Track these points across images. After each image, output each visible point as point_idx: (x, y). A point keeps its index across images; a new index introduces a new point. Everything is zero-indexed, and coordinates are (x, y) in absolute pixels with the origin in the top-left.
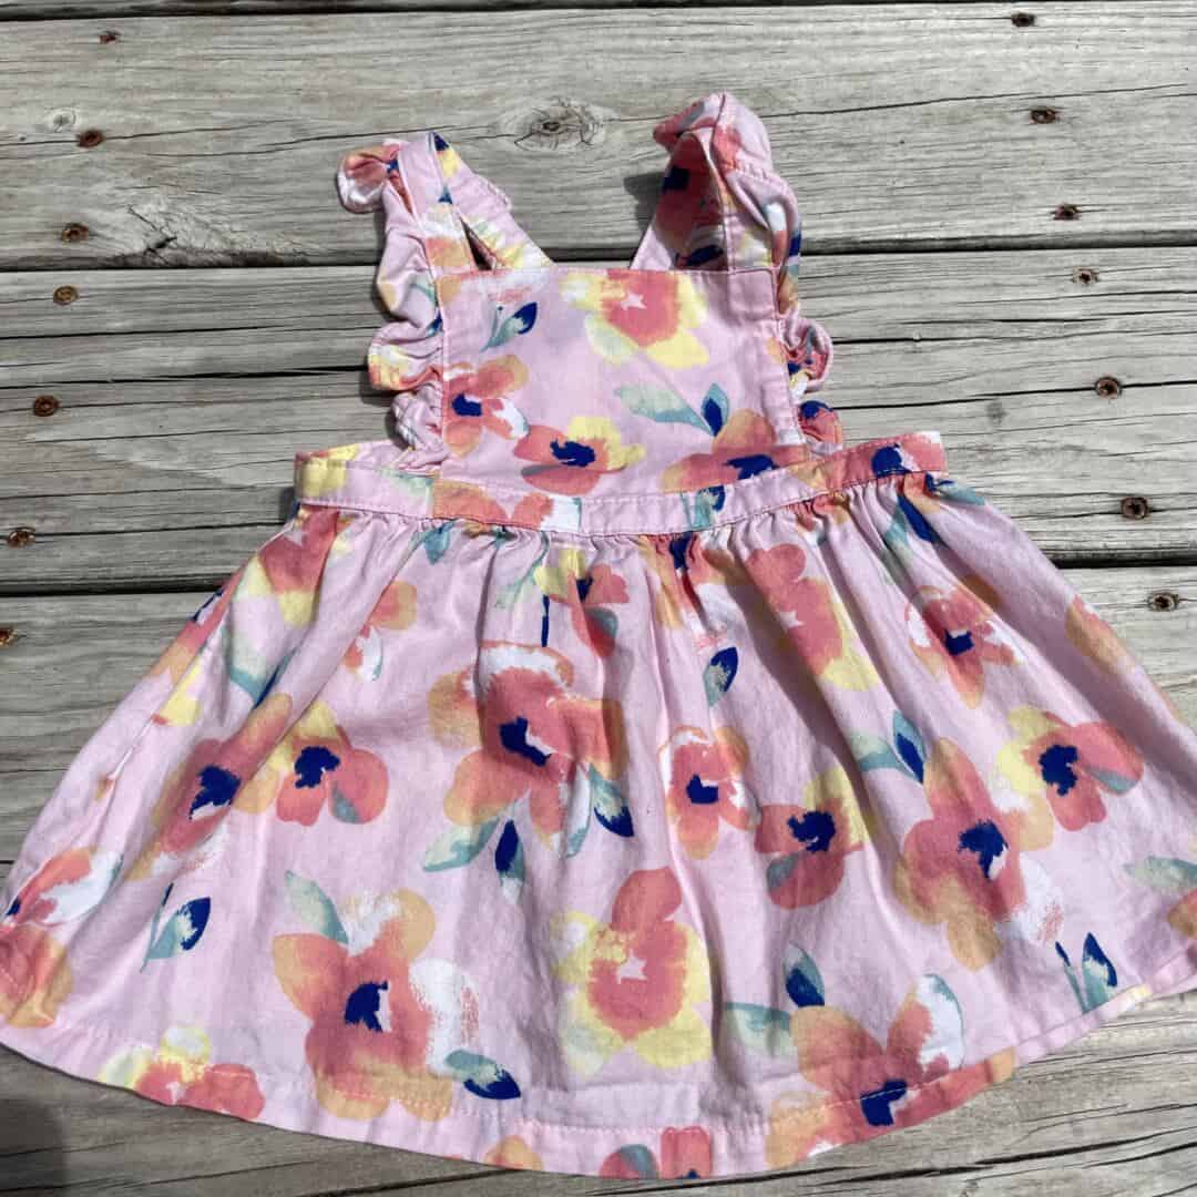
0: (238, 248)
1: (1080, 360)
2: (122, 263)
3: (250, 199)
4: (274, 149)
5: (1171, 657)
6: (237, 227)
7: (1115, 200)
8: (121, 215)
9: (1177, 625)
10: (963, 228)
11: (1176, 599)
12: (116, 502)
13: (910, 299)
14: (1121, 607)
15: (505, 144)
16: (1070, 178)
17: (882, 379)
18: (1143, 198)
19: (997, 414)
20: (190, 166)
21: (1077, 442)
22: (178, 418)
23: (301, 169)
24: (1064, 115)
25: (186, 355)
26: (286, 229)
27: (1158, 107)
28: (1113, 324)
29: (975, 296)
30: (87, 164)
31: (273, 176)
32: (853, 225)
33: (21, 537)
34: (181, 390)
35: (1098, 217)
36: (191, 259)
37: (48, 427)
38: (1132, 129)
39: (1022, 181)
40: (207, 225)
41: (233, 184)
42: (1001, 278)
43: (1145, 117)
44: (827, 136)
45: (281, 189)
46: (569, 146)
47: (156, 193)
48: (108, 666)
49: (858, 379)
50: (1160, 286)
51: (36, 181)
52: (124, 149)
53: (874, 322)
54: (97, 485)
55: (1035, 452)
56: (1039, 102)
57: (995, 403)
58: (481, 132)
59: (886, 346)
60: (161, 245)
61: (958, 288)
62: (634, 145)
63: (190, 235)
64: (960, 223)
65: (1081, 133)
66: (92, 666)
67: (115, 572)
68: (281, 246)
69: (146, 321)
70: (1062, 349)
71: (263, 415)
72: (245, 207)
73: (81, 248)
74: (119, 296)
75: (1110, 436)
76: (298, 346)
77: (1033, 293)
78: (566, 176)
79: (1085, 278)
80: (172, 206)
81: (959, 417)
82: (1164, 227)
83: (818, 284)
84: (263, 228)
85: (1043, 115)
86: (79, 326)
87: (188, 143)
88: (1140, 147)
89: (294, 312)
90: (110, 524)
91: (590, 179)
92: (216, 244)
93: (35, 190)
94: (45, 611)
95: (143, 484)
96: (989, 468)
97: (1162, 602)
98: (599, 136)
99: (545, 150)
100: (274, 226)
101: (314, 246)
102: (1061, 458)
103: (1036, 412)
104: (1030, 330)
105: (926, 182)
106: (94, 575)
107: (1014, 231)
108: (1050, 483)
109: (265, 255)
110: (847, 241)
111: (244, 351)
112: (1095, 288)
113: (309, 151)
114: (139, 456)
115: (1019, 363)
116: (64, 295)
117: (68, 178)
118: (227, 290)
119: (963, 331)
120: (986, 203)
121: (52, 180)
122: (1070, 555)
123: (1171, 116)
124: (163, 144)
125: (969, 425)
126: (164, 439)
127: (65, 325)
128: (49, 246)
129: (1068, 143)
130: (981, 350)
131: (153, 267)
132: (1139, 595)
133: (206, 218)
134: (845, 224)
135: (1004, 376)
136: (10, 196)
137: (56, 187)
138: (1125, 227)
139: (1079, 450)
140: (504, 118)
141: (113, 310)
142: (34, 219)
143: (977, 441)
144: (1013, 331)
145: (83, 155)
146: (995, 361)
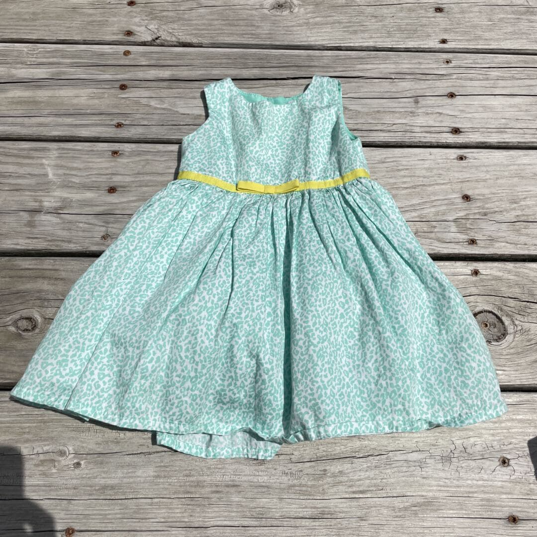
0: (181, 41)
1: (444, 86)
2: (144, 44)
3: (184, 25)
4: (191, 9)
5: (462, 173)
6: (180, 34)
7: (459, 38)
8: (143, 29)
9: (464, 165)
10: (411, 44)
11: (466, 158)
12: (147, 116)
13: (393, 66)
14: (448, 159)
15: (266, 11)
16: (446, 30)
17: (382, 90)
18: (468, 38)
19: (417, 102)
20: (165, 14)
21: (440, 111)
22: (165, 93)
23: (199, 16)
24: (446, 10)
25: (166, 73)
26: (196, 35)
27: (476, 9)
28: (455, 76)
29: (413, 66)
30: (131, 11)
31: (191, 18)
32: (376, 42)
33: (119, 125)
34: (165, 84)
35: (453, 43)
36: (166, 43)
37: (125, 93)
38: (466, 15)
39: (430, 30)
40: (171, 33)
41: (178, 20)
42: (421, 61)
43: (471, 12)
44: (369, 13)
45: (194, 22)
46: (286, 13)
47: (155, 22)
48: (148, 163)
49: (375, 90)
50: (470, 66)
51: (114, 16)
52: (142, 7)
53: (381, 73)
54: (141, 111)
55: (427, 114)
56: (437, 6)
57: (416, 99)
58: (258, 7)
59: (384, 80)
60: (157, 39)
61: (407, 63)
62: (307, 13)
63: (165, 36)
64: (410, 43)
65: (450, 16)
66: (143, 163)
67: (148, 137)
68: (195, 41)
69: (153, 62)
70: (438, 83)
71: (191, 93)
72: (183, 28)
73: (131, 39)
74: (144, 54)
75: (450, 110)
76: (200, 72)
77: (431, 66)
78: (285, 22)
79: (447, 62)
80: (159, 26)
81: (405, 102)
82: (473, 47)
83: (364, 60)
84: (189, 35)
85: (439, 10)
86: (132, 63)
87: (163, 6)
88: (469, 22)
89: (199, 61)
90: (146, 123)
91: (293, 24)
92: (174, 39)
93: (115, 19)
94: (127, 147)
95: (155, 112)
96: (413, 118)
97: (461, 158)
98: (296, 10)
99: (278, 13)
100: (192, 34)
101: (205, 41)
102: (435, 116)
103: (429, 102)
104: (429, 77)
105: (400, 29)
106: (142, 137)
107: (427, 46)
108: (431, 123)
109: (189, 43)
110: (374, 47)
111: (184, 73)
112: (451, 65)
113: (202, 10)
114: (153, 103)
115: (424, 87)
116: (127, 53)
117: (125, 16)
118: (177, 54)
119: (409, 77)
120: (418, 37)
121: (120, 16)
122: (435, 144)
123: (480, 12)
124: (155, 6)
125: (408, 105)
126: (161, 99)
127: (127, 63)
128: (120, 37)
129: (446, 19)
130: (413, 83)
131: (154, 45)
132: (455, 156)
133: (171, 31)
134: (373, 42)
135: (420, 91)
136: (107, 21)
137: (122, 19)
138: (461, 47)
139: (440, 114)
140: (265, 3)
141: (142, 59)
142: (115, 29)
143: (410, 110)
144: (424, 77)
145: (129, 8)
146: (417, 86)
